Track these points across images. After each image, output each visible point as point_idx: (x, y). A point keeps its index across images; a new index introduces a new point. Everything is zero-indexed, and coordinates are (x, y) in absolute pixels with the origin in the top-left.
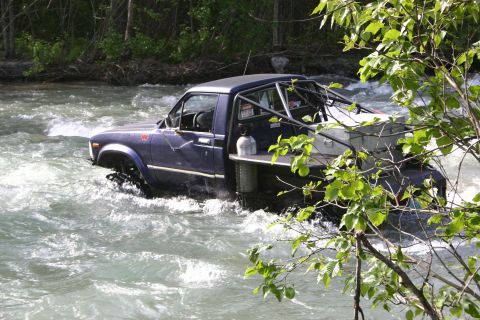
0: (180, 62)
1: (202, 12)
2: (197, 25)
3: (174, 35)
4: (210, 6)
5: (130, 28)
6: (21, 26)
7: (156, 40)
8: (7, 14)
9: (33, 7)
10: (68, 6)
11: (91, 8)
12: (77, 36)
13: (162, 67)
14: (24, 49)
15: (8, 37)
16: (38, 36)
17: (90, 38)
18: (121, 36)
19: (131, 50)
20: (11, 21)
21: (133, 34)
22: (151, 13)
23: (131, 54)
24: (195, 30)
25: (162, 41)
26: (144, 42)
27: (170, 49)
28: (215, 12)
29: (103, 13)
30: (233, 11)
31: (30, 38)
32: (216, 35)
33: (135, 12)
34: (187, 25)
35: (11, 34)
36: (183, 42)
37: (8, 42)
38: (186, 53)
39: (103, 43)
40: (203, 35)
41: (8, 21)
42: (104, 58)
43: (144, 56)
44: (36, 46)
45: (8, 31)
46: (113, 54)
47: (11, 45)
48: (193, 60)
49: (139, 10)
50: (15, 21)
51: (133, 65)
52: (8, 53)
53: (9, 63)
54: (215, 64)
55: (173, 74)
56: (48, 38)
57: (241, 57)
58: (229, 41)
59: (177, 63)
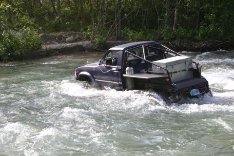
0: (200, 41)
1: (211, 17)
2: (208, 22)
3: (197, 28)
4: (216, 13)
5: (176, 24)
6: (124, 24)
7: (188, 30)
8: (118, 19)
9: (129, 15)
10: (146, 14)
11: (157, 15)
12: (150, 29)
13: (191, 43)
14: (125, 35)
15: (118, 29)
16: (132, 29)
17: (156, 30)
18: (171, 28)
19: (176, 35)
20: (119, 22)
21: (177, 27)
22: (186, 17)
23: (176, 37)
24: (208, 25)
25: (191, 31)
26: (182, 31)
27: (195, 34)
28: (218, 16)
29: (162, 17)
30: (227, 15)
31: (128, 30)
32: (218, 27)
33: (178, 17)
34: (204, 23)
35: (119, 28)
36: (202, 31)
37: (118, 31)
38: (203, 36)
39: (162, 32)
40: (212, 27)
41: (118, 21)
42: (163, 39)
43: (182, 38)
44: (131, 34)
45: (118, 26)
46: (167, 37)
47: (119, 33)
48: (206, 40)
49: (180, 16)
50: (121, 22)
51: (177, 42)
52: (118, 37)
53: (118, 41)
54: (217, 42)
55: (196, 47)
56: (136, 30)
57: (231, 38)
58: (225, 30)
59: (198, 41)
